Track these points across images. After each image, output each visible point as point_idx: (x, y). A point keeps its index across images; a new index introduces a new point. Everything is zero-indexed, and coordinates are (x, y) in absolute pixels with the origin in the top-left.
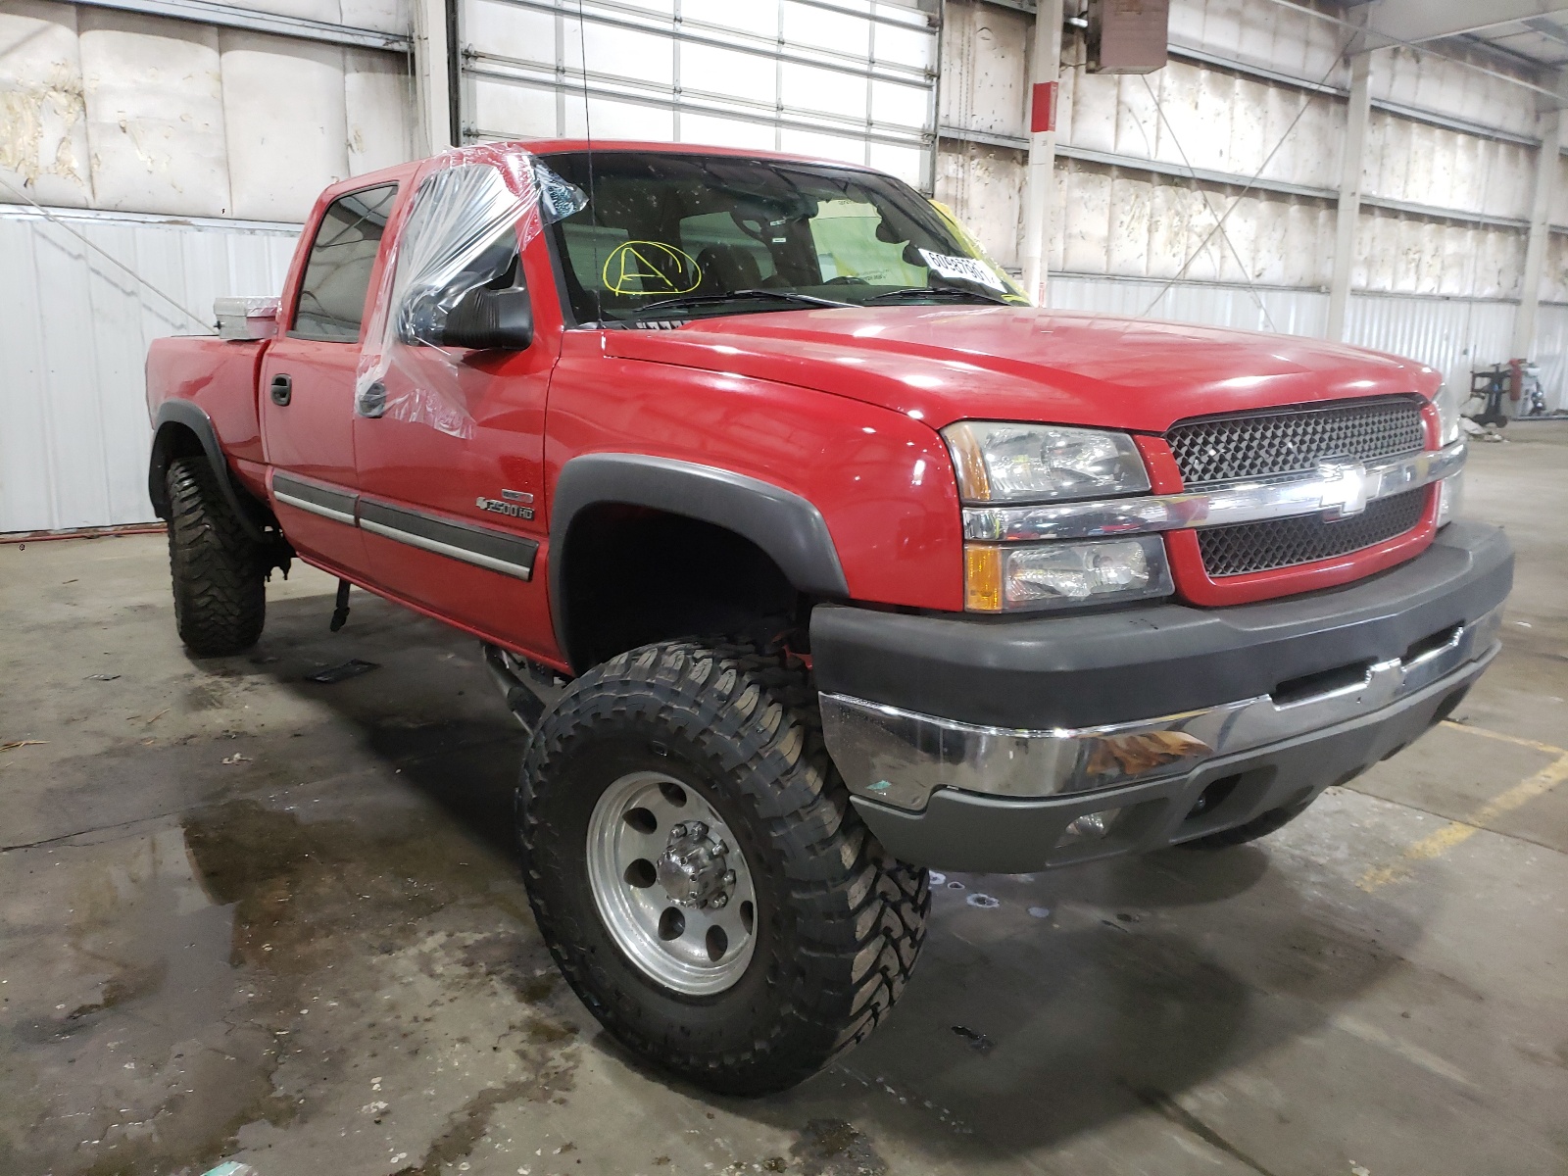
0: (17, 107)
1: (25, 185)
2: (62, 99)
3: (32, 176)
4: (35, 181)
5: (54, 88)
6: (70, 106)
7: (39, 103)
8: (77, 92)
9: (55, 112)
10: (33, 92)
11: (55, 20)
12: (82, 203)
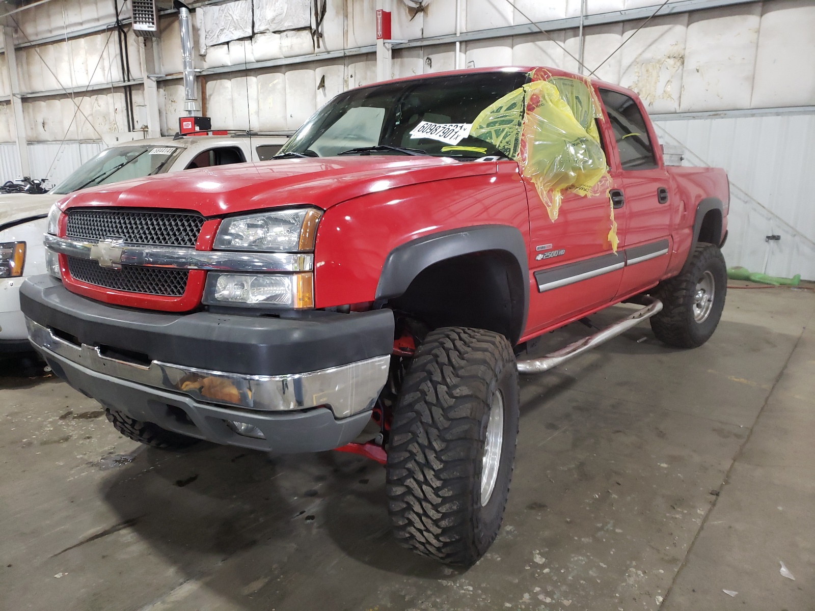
0: (650, 70)
1: (649, 105)
2: (671, 61)
3: (652, 101)
4: (654, 103)
5: (669, 57)
6: (675, 64)
7: (660, 66)
8: (680, 56)
9: (667, 69)
10: (659, 61)
11: (676, 24)
12: (673, 110)
